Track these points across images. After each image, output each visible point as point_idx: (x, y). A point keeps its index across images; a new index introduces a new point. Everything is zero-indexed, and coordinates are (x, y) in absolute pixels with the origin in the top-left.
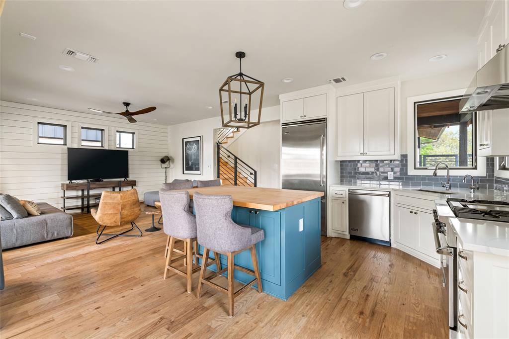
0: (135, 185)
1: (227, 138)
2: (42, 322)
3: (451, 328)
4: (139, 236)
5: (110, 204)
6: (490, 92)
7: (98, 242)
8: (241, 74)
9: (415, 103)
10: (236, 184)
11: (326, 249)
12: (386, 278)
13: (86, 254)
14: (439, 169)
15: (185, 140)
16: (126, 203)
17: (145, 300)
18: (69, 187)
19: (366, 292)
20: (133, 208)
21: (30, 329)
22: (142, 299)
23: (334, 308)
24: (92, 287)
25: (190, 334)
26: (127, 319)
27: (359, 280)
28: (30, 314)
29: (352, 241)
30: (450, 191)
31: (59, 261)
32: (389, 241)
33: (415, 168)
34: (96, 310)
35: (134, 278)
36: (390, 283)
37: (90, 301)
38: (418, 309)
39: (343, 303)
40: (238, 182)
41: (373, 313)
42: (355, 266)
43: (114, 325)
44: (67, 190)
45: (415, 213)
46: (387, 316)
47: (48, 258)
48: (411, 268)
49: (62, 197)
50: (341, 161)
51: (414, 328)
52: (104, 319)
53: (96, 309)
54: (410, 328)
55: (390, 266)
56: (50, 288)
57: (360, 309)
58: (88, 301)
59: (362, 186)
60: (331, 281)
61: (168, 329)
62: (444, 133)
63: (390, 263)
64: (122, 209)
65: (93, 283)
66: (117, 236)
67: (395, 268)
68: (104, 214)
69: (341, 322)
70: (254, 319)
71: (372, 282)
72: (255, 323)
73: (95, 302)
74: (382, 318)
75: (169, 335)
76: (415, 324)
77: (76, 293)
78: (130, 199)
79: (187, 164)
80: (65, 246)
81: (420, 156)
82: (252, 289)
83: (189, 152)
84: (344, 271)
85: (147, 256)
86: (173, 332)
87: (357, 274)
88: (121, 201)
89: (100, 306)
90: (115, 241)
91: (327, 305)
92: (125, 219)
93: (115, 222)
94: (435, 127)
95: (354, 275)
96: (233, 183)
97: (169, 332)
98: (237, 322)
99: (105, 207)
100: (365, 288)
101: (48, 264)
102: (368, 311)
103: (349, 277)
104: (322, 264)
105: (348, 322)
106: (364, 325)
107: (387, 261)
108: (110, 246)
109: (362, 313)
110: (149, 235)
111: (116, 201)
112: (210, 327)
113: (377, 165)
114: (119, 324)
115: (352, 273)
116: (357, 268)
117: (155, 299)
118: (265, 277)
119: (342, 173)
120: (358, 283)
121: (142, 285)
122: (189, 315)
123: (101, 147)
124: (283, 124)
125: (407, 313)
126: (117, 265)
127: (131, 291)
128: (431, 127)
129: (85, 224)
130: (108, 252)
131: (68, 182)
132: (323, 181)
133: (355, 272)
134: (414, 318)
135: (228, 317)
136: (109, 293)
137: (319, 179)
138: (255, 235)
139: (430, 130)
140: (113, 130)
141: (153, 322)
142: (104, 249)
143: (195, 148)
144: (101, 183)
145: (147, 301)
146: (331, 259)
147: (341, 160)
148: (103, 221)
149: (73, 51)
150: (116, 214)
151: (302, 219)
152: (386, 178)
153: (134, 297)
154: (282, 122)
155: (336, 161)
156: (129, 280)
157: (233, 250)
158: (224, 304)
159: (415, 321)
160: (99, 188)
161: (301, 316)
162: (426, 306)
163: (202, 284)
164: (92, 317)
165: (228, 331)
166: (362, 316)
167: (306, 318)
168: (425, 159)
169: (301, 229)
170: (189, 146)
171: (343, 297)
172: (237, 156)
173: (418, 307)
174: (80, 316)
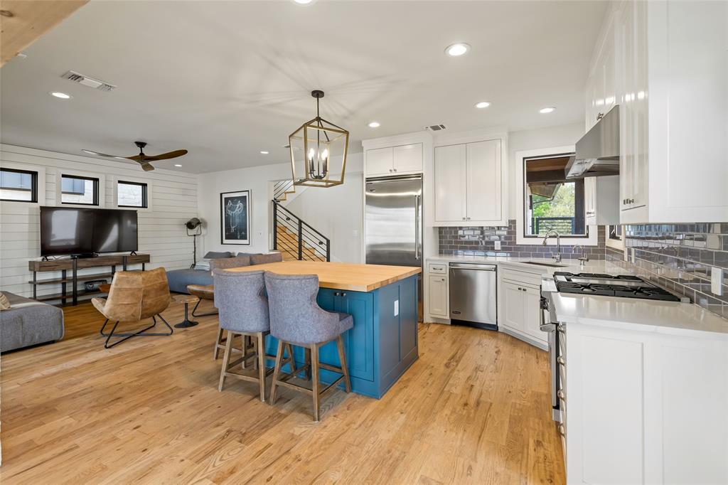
0: (148, 261)
1: (286, 193)
2: (62, 451)
3: (554, 407)
4: (168, 335)
5: (126, 290)
6: (589, 163)
7: (108, 345)
8: (318, 119)
9: (524, 158)
10: (300, 258)
11: (424, 338)
12: (492, 366)
13: (93, 362)
14: (550, 237)
15: (224, 196)
16: (150, 288)
17: (202, 412)
18: (44, 267)
19: (470, 382)
20: (160, 295)
21: (46, 461)
22: (196, 412)
23: (436, 402)
24: (120, 403)
25: (270, 445)
26: (182, 436)
27: (462, 370)
28: (39, 443)
29: (453, 327)
30: (560, 264)
31: (55, 374)
32: (495, 324)
33: (524, 237)
34: (135, 431)
35: (177, 388)
36: (497, 370)
37: (123, 420)
38: (524, 396)
39: (445, 396)
40: (303, 255)
41: (478, 403)
42: (458, 356)
43: (167, 445)
44: (40, 271)
45: (524, 290)
46: (493, 406)
47: (33, 371)
48: (519, 353)
49: (30, 282)
50: (440, 228)
51: (520, 415)
52: (150, 439)
53: (135, 428)
54: (516, 414)
55: (496, 352)
56: (55, 410)
57: (463, 401)
58: (119, 421)
59: (465, 258)
60: (431, 374)
61: (240, 442)
62: (559, 191)
63: (496, 350)
64: (144, 296)
65: (119, 398)
66: (134, 335)
67: (502, 354)
68: (116, 305)
69: (444, 415)
70: (345, 422)
71: (476, 372)
72: (347, 426)
73: (130, 421)
74: (488, 408)
75: (243, 447)
76: (521, 410)
77: (97, 413)
78: (156, 282)
79: (228, 229)
80: (54, 354)
81: (533, 219)
82: (337, 389)
83: (230, 213)
84: (445, 361)
85: (188, 360)
86: (247, 444)
87: (460, 365)
88: (143, 286)
89: (139, 425)
90: (133, 343)
91: (428, 400)
92: (147, 312)
93: (133, 315)
94: (548, 183)
95: (457, 365)
96: (297, 256)
97: (242, 445)
98: (325, 427)
99: (118, 295)
100: (469, 378)
101: (37, 379)
102: (472, 402)
103: (452, 367)
104: (419, 355)
105: (451, 414)
106: (468, 416)
107: (493, 347)
108: (128, 350)
109: (466, 404)
110: (182, 332)
111: (134, 286)
112: (293, 434)
113: (482, 233)
114: (174, 443)
115: (455, 364)
116: (460, 358)
117: (215, 411)
118: (355, 373)
119: (440, 242)
120: (461, 374)
121: (191, 396)
122: (264, 424)
123: (93, 205)
124: (368, 180)
125: (513, 401)
126: (147, 374)
127: (179, 404)
128: (544, 184)
129: (77, 321)
130: (128, 357)
131: (40, 259)
132: (418, 252)
133: (458, 362)
134: (520, 404)
135: (313, 422)
136: (146, 409)
137: (413, 250)
138: (343, 321)
139: (543, 187)
140: (114, 179)
141: (219, 436)
142: (120, 355)
143: (239, 207)
144: (94, 259)
145: (204, 414)
146: (430, 349)
147: (441, 226)
148: (115, 314)
149: (80, 75)
150: (134, 304)
151: (397, 301)
152: (493, 249)
153: (184, 411)
154: (365, 177)
155: (434, 228)
156: (171, 391)
157: (319, 341)
158: (306, 408)
159: (521, 407)
160: (92, 267)
161: (398, 413)
162: (532, 392)
163: (277, 386)
164: (133, 439)
165: (315, 436)
166: (466, 408)
167: (405, 415)
168: (538, 223)
169: (396, 313)
170: (230, 203)
171: (445, 389)
172: (302, 219)
173: (524, 393)
174: (114, 439)
